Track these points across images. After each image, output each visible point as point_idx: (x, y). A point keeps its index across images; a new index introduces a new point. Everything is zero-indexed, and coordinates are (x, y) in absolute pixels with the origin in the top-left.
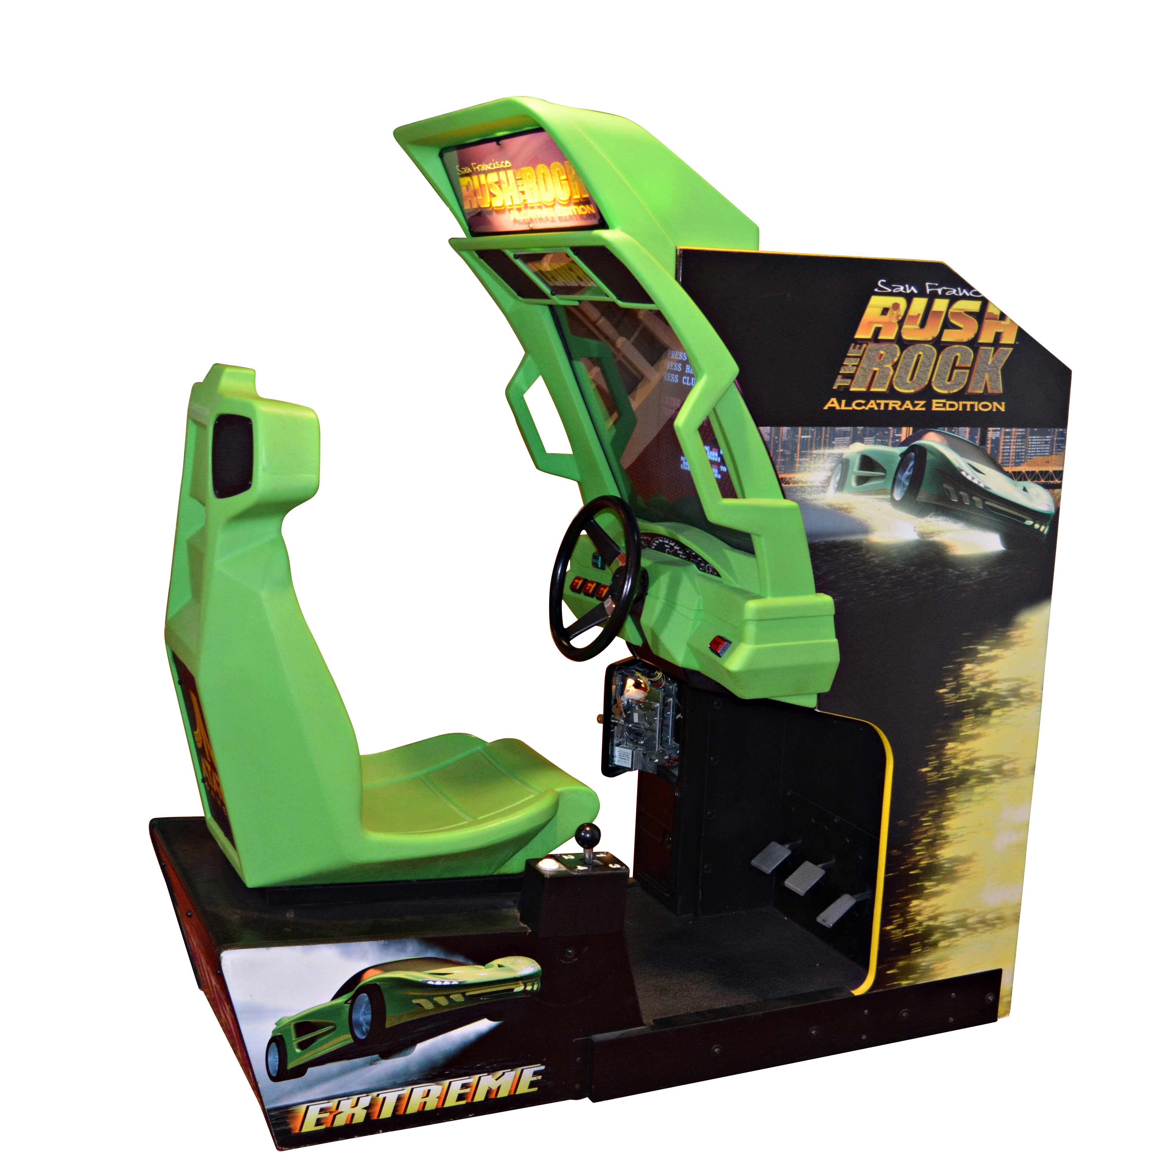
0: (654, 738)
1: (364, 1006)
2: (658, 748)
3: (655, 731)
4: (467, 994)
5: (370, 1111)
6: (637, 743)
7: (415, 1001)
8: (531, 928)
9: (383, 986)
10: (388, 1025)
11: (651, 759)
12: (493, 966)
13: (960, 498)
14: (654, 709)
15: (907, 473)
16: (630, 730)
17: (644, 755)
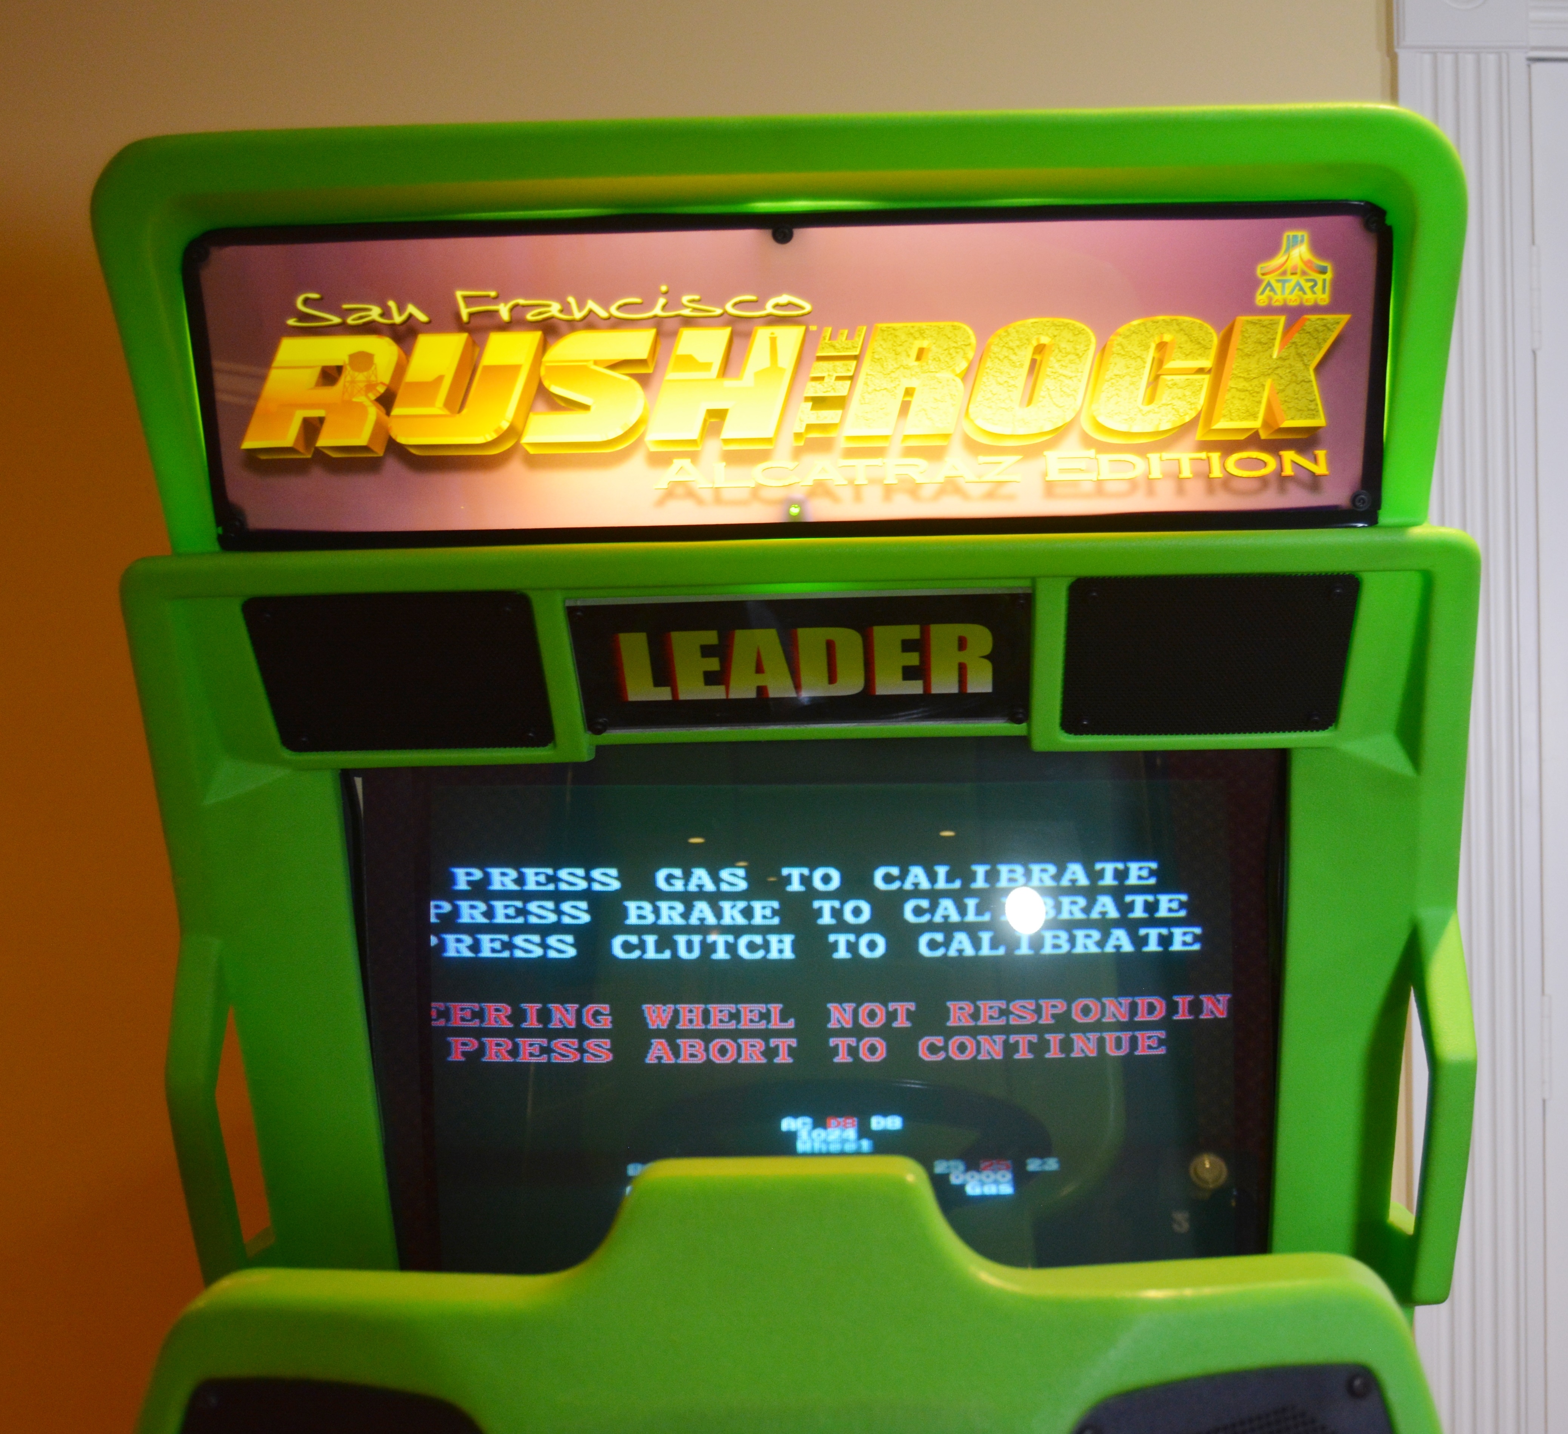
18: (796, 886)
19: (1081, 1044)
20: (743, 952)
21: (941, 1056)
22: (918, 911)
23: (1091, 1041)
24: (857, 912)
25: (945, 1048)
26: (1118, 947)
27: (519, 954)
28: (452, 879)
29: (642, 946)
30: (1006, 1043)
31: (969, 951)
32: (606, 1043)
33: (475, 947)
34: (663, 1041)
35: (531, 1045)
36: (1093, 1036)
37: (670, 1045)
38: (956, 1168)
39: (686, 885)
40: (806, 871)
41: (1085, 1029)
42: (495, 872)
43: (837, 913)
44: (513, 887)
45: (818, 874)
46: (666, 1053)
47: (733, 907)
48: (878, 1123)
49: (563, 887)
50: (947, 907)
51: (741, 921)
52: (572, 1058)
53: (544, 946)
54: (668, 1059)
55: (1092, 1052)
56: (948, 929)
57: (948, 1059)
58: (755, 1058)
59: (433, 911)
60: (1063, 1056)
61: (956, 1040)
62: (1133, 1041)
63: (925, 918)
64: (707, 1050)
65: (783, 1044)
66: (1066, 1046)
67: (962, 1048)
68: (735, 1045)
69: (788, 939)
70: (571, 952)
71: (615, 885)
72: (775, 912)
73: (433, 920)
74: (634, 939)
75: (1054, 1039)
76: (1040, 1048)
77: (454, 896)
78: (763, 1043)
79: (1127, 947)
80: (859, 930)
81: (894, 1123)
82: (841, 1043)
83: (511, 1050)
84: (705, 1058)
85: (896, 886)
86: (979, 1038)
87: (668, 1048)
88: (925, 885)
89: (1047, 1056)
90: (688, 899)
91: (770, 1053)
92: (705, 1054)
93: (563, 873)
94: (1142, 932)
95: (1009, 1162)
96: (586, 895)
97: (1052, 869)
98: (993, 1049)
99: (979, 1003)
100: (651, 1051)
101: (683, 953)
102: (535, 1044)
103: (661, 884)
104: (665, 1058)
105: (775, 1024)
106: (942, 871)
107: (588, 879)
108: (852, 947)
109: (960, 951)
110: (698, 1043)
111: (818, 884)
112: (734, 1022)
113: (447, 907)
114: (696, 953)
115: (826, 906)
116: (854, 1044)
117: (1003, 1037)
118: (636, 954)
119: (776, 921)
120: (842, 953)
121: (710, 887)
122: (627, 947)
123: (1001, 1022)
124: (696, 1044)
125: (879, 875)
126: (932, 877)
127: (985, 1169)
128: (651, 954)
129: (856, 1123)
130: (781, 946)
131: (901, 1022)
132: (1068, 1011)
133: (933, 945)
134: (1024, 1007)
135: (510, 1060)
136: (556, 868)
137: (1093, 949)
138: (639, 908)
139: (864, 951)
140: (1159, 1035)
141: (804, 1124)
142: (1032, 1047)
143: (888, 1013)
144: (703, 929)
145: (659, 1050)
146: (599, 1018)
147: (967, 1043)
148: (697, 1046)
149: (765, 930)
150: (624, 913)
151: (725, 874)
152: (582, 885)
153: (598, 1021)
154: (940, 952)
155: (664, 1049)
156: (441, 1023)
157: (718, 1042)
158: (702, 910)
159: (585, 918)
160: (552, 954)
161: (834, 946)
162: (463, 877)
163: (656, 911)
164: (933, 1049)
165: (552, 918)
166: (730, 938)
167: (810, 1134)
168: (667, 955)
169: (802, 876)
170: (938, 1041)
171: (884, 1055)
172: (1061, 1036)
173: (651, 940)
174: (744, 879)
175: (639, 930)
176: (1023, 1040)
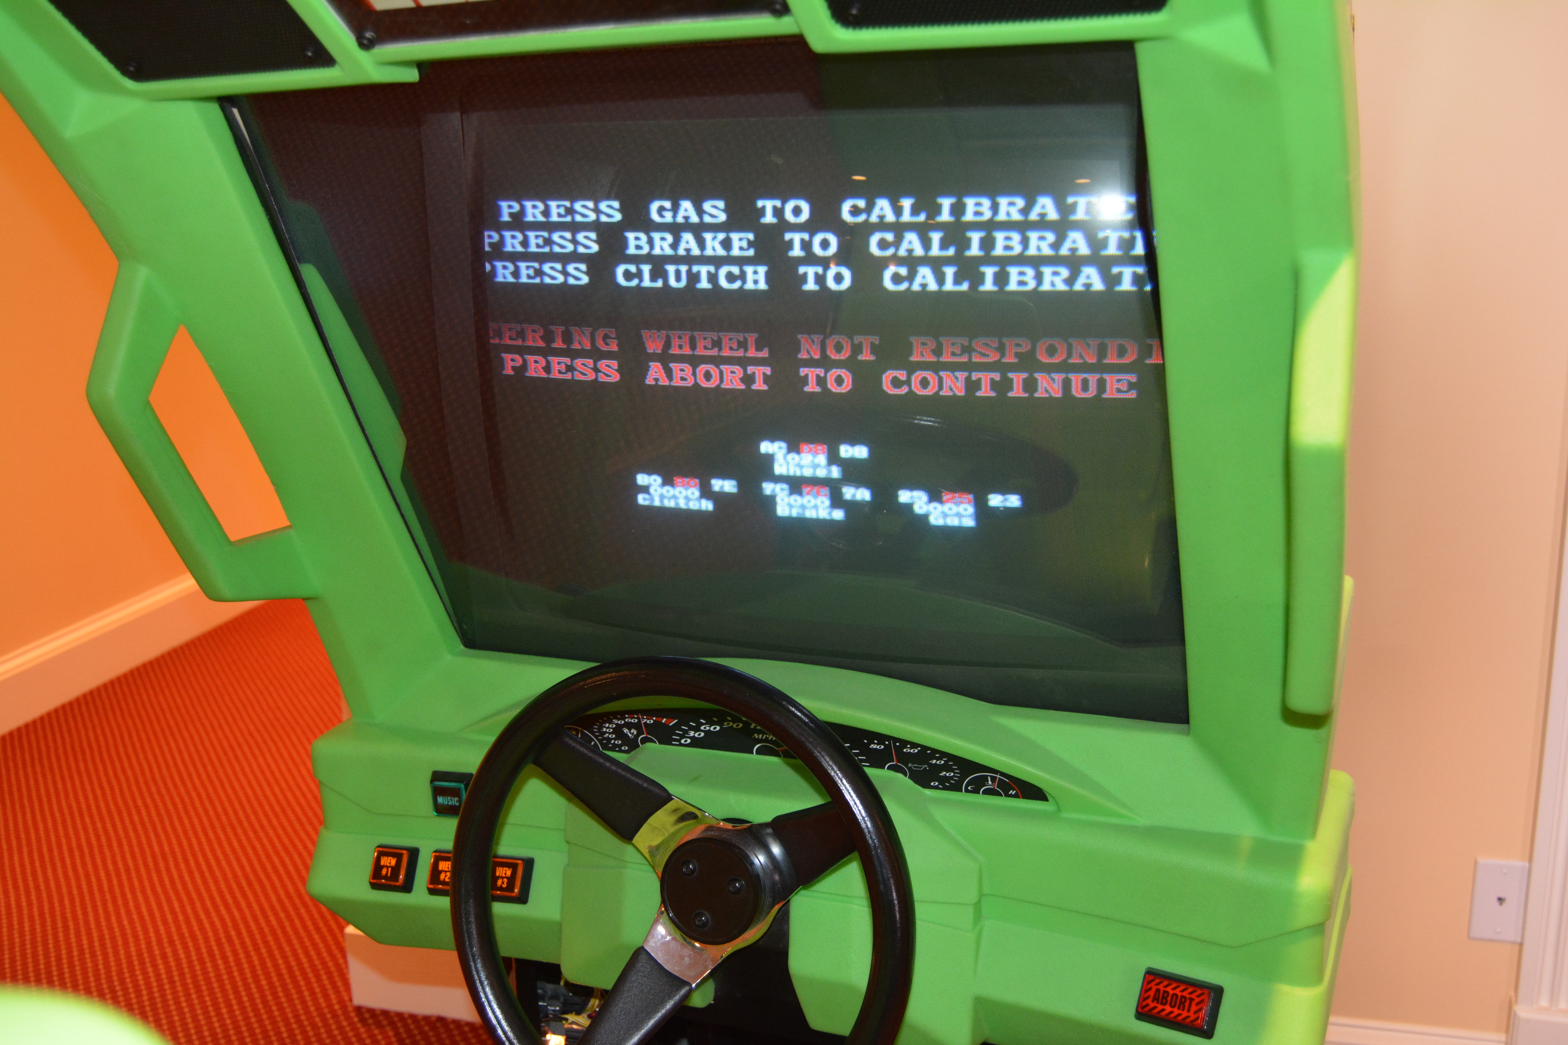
18: (769, 218)
19: (1045, 385)
20: (723, 283)
21: (904, 390)
22: (883, 245)
23: (1056, 382)
24: (825, 244)
25: (908, 382)
26: (1088, 286)
27: (547, 280)
28: (498, 211)
29: (639, 275)
30: (968, 380)
31: (933, 286)
32: (614, 364)
33: (516, 274)
34: (659, 364)
35: (559, 363)
36: (1058, 377)
37: (664, 368)
38: (920, 498)
39: (674, 217)
40: (778, 203)
41: (1049, 369)
42: (528, 204)
43: (806, 246)
44: (541, 218)
45: (790, 205)
46: (661, 376)
47: (714, 238)
48: (847, 451)
49: (578, 218)
50: (912, 240)
51: (721, 252)
52: (590, 376)
53: (565, 273)
54: (664, 382)
55: (1057, 393)
56: (912, 263)
57: (911, 392)
58: (735, 384)
59: (487, 241)
60: (1026, 395)
61: (919, 375)
62: (1101, 384)
63: (890, 252)
64: (694, 374)
65: (760, 372)
66: (1030, 385)
67: (924, 383)
68: (718, 371)
69: (762, 270)
70: (585, 280)
71: (618, 217)
72: (750, 244)
73: (487, 249)
74: (633, 268)
75: (1017, 378)
76: (1002, 386)
77: (500, 227)
78: (742, 370)
79: (1098, 285)
80: (825, 263)
81: (860, 452)
82: (811, 373)
83: (545, 367)
84: (693, 382)
85: (862, 218)
86: (941, 373)
87: (663, 371)
88: (890, 217)
89: (1010, 394)
90: (676, 230)
91: (748, 379)
92: (693, 378)
93: (578, 206)
94: (1115, 270)
95: (971, 497)
96: (596, 226)
97: (1020, 202)
98: (955, 385)
99: (942, 339)
100: (649, 373)
101: (673, 282)
102: (562, 362)
103: (655, 216)
104: (661, 380)
105: (752, 353)
106: (907, 203)
107: (597, 210)
108: (820, 279)
109: (924, 286)
110: (687, 367)
111: (789, 216)
112: (716, 349)
113: (496, 237)
114: (683, 283)
115: (797, 238)
116: (822, 375)
117: (966, 374)
118: (634, 283)
119: (751, 252)
120: (811, 285)
121: (694, 219)
122: (628, 275)
123: (964, 359)
124: (685, 369)
125: (846, 207)
126: (898, 211)
127: (947, 501)
128: (647, 283)
129: (826, 450)
130: (756, 277)
131: (866, 356)
132: (1033, 352)
133: (897, 279)
134: (987, 344)
135: (545, 375)
136: (573, 201)
137: (1061, 287)
138: (637, 239)
139: (831, 284)
140: (1130, 379)
141: (780, 448)
142: (994, 385)
143: (853, 345)
144: (689, 260)
145: (656, 372)
146: (608, 340)
147: (929, 378)
148: (687, 371)
149: (741, 261)
150: (624, 243)
151: (707, 206)
152: (592, 216)
153: (607, 344)
154: (904, 286)
155: (660, 372)
156: (496, 341)
157: (703, 368)
158: (688, 240)
159: (595, 248)
160: (571, 281)
161: (804, 278)
162: (507, 209)
163: (651, 242)
164: (896, 383)
165: (570, 248)
166: (712, 269)
167: (785, 458)
168: (659, 284)
169: (775, 208)
170: (902, 375)
171: (850, 387)
172: (1025, 375)
173: (646, 269)
174: (723, 211)
175: (636, 260)
176: (986, 378)
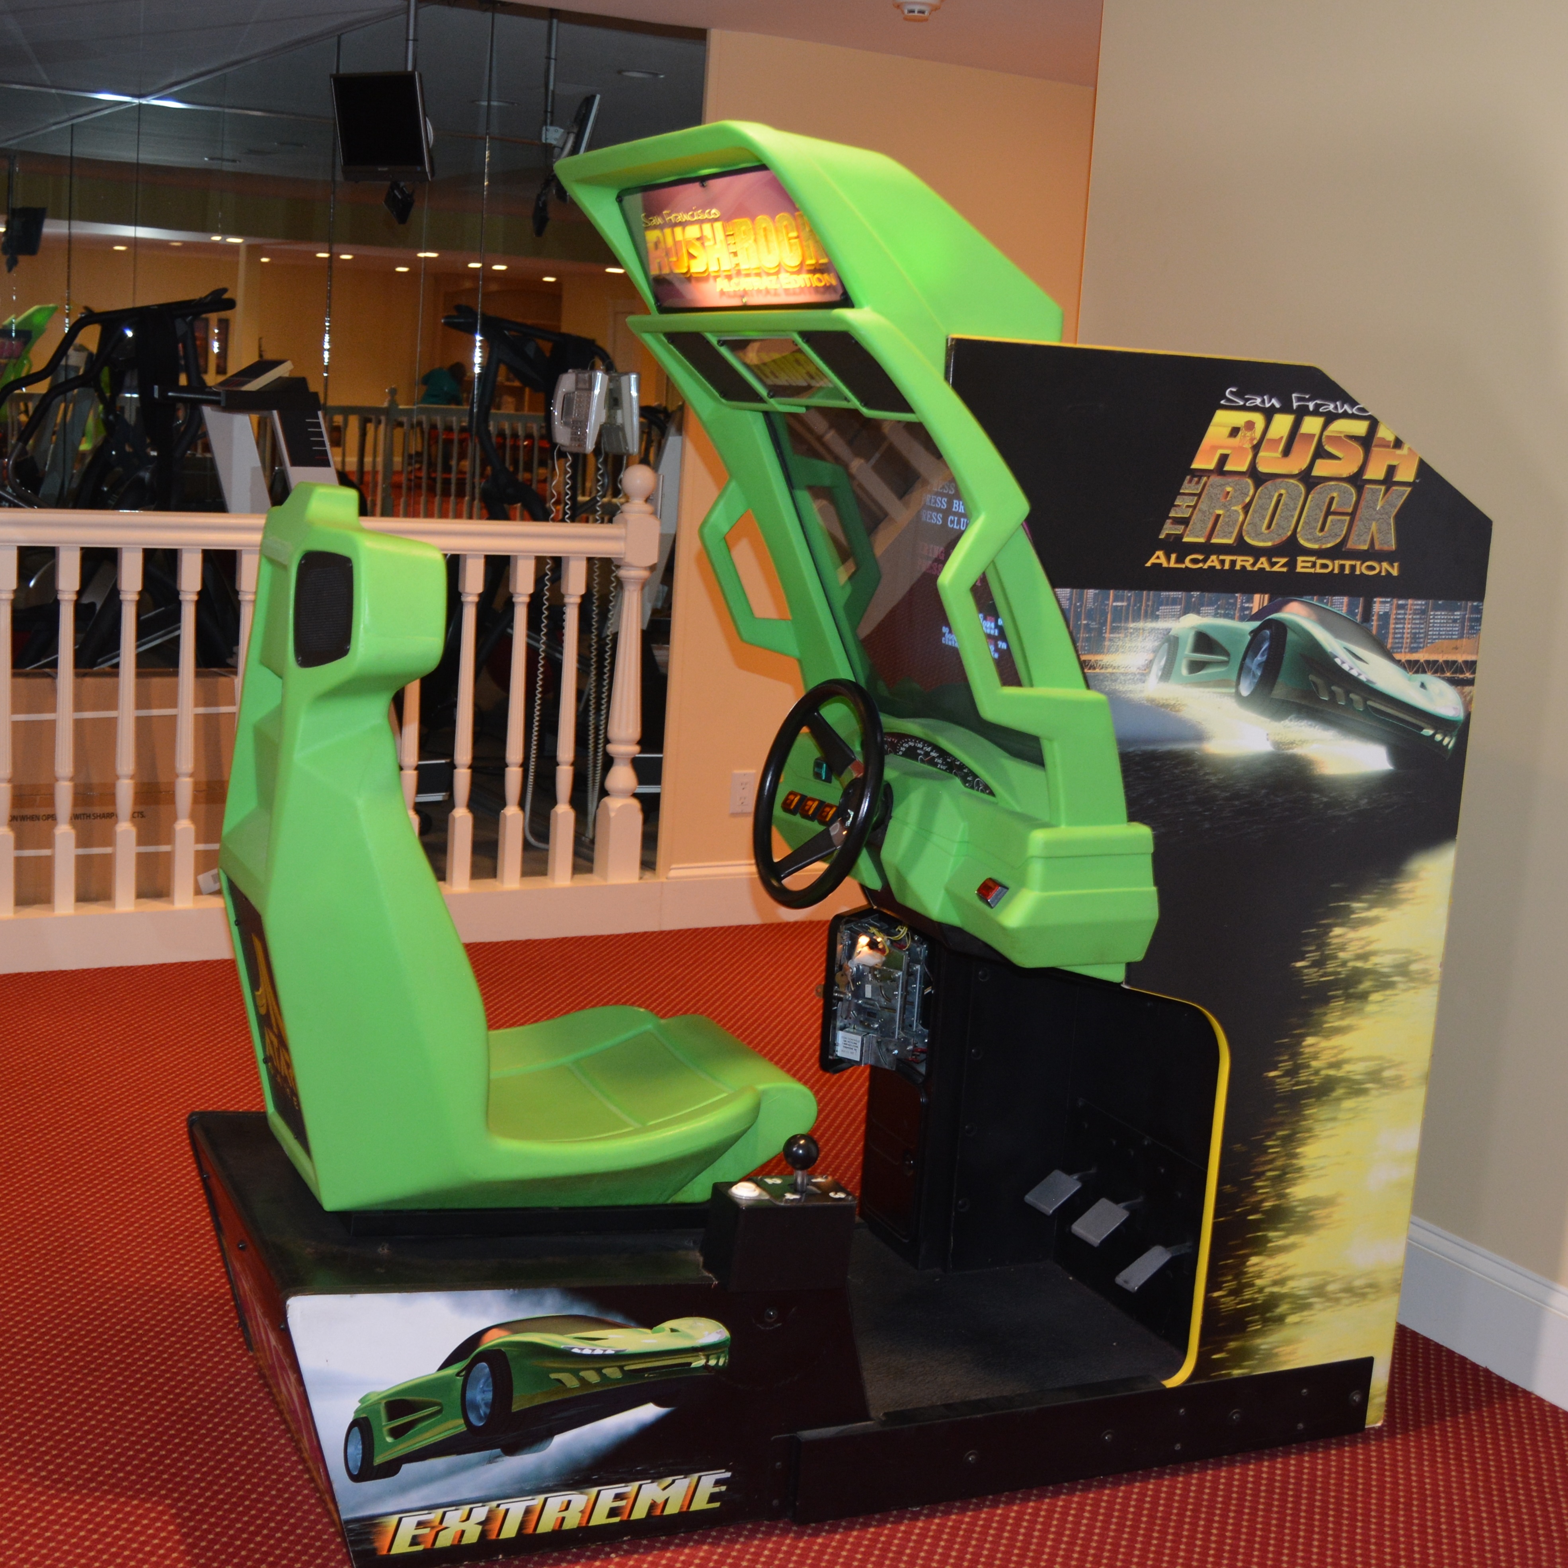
0: (893, 1020)
1: (482, 1381)
2: (898, 1033)
3: (895, 1010)
4: (626, 1368)
5: (487, 1527)
6: (868, 1027)
7: (553, 1376)
8: (717, 1279)
9: (510, 1353)
10: (515, 1408)
11: (888, 1050)
12: (663, 1330)
13: (1332, 694)
14: (895, 980)
15: (1259, 658)
16: (859, 1009)
17: (879, 1043)
